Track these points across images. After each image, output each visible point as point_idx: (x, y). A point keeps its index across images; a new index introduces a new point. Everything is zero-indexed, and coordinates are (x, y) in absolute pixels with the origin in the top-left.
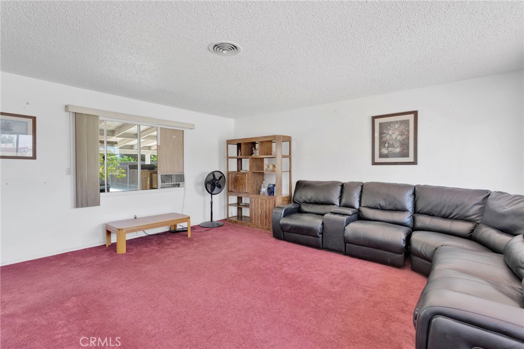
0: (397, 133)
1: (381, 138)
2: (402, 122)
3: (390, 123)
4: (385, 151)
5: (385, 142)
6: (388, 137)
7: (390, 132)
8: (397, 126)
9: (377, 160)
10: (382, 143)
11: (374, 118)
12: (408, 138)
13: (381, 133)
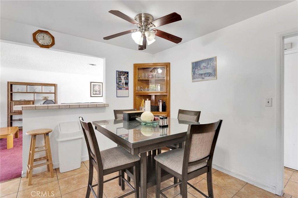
0: (98, 88)
1: (93, 89)
2: (99, 85)
3: (96, 85)
4: (94, 93)
5: (94, 90)
6: (95, 89)
7: (96, 87)
8: (98, 86)
9: (92, 95)
10: (93, 90)
11: (91, 83)
12: (100, 90)
13: (93, 87)
